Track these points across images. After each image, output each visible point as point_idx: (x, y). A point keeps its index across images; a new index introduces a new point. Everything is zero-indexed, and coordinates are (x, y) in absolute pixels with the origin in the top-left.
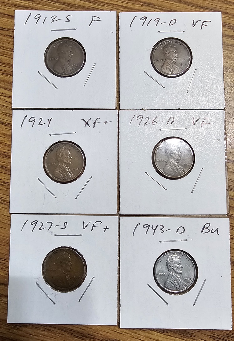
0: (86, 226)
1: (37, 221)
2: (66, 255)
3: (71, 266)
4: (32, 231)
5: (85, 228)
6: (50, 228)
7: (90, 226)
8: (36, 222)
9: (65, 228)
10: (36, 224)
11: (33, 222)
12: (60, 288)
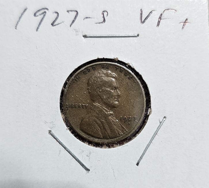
0: (146, 18)
1: (47, 9)
2: (107, 75)
3: (119, 96)
4: (38, 28)
5: (144, 22)
6: (73, 21)
7: (154, 17)
8: (45, 12)
9: (104, 20)
10: (44, 15)
11: (39, 11)
12: (97, 140)
